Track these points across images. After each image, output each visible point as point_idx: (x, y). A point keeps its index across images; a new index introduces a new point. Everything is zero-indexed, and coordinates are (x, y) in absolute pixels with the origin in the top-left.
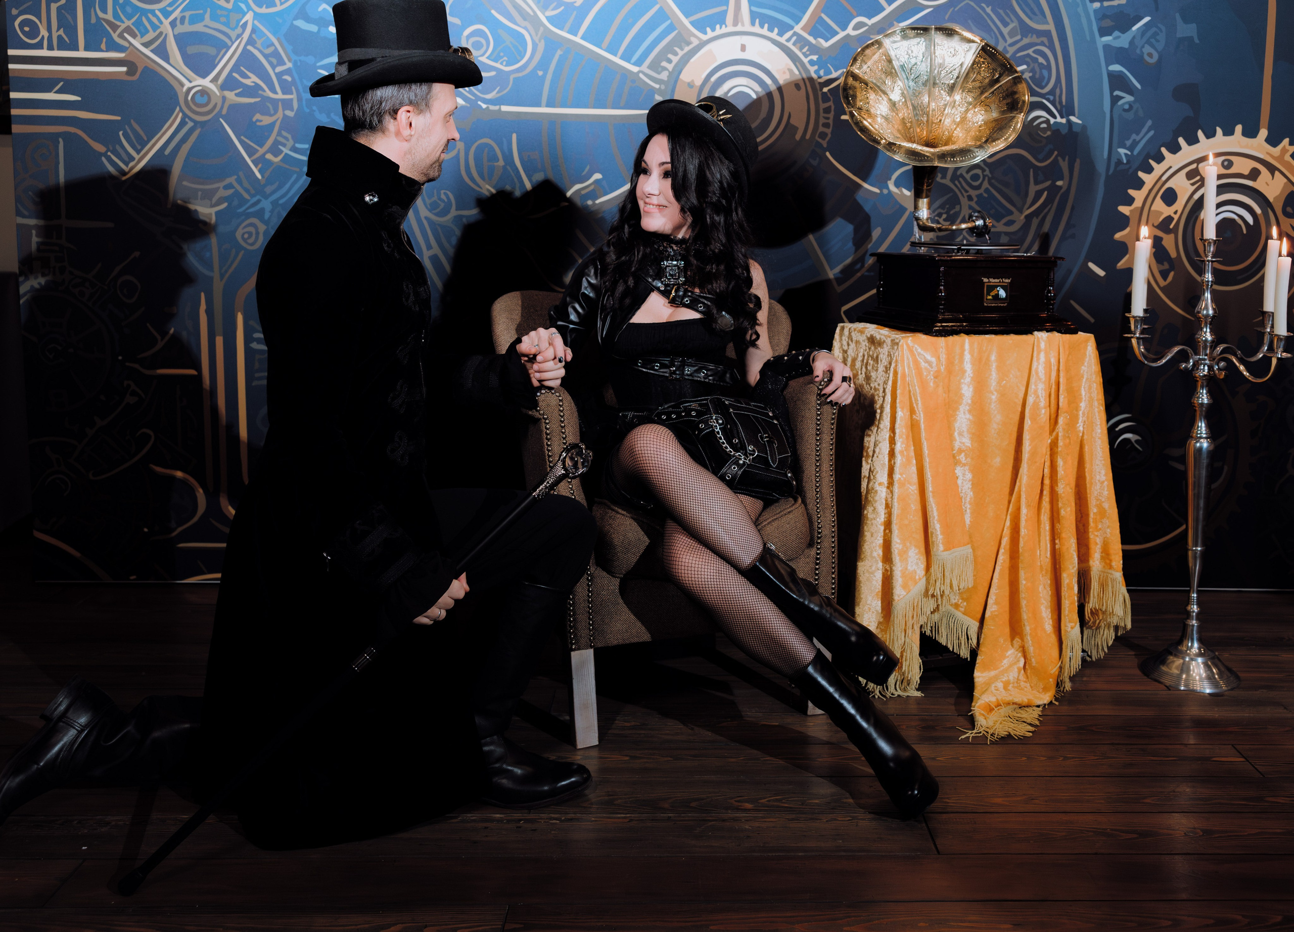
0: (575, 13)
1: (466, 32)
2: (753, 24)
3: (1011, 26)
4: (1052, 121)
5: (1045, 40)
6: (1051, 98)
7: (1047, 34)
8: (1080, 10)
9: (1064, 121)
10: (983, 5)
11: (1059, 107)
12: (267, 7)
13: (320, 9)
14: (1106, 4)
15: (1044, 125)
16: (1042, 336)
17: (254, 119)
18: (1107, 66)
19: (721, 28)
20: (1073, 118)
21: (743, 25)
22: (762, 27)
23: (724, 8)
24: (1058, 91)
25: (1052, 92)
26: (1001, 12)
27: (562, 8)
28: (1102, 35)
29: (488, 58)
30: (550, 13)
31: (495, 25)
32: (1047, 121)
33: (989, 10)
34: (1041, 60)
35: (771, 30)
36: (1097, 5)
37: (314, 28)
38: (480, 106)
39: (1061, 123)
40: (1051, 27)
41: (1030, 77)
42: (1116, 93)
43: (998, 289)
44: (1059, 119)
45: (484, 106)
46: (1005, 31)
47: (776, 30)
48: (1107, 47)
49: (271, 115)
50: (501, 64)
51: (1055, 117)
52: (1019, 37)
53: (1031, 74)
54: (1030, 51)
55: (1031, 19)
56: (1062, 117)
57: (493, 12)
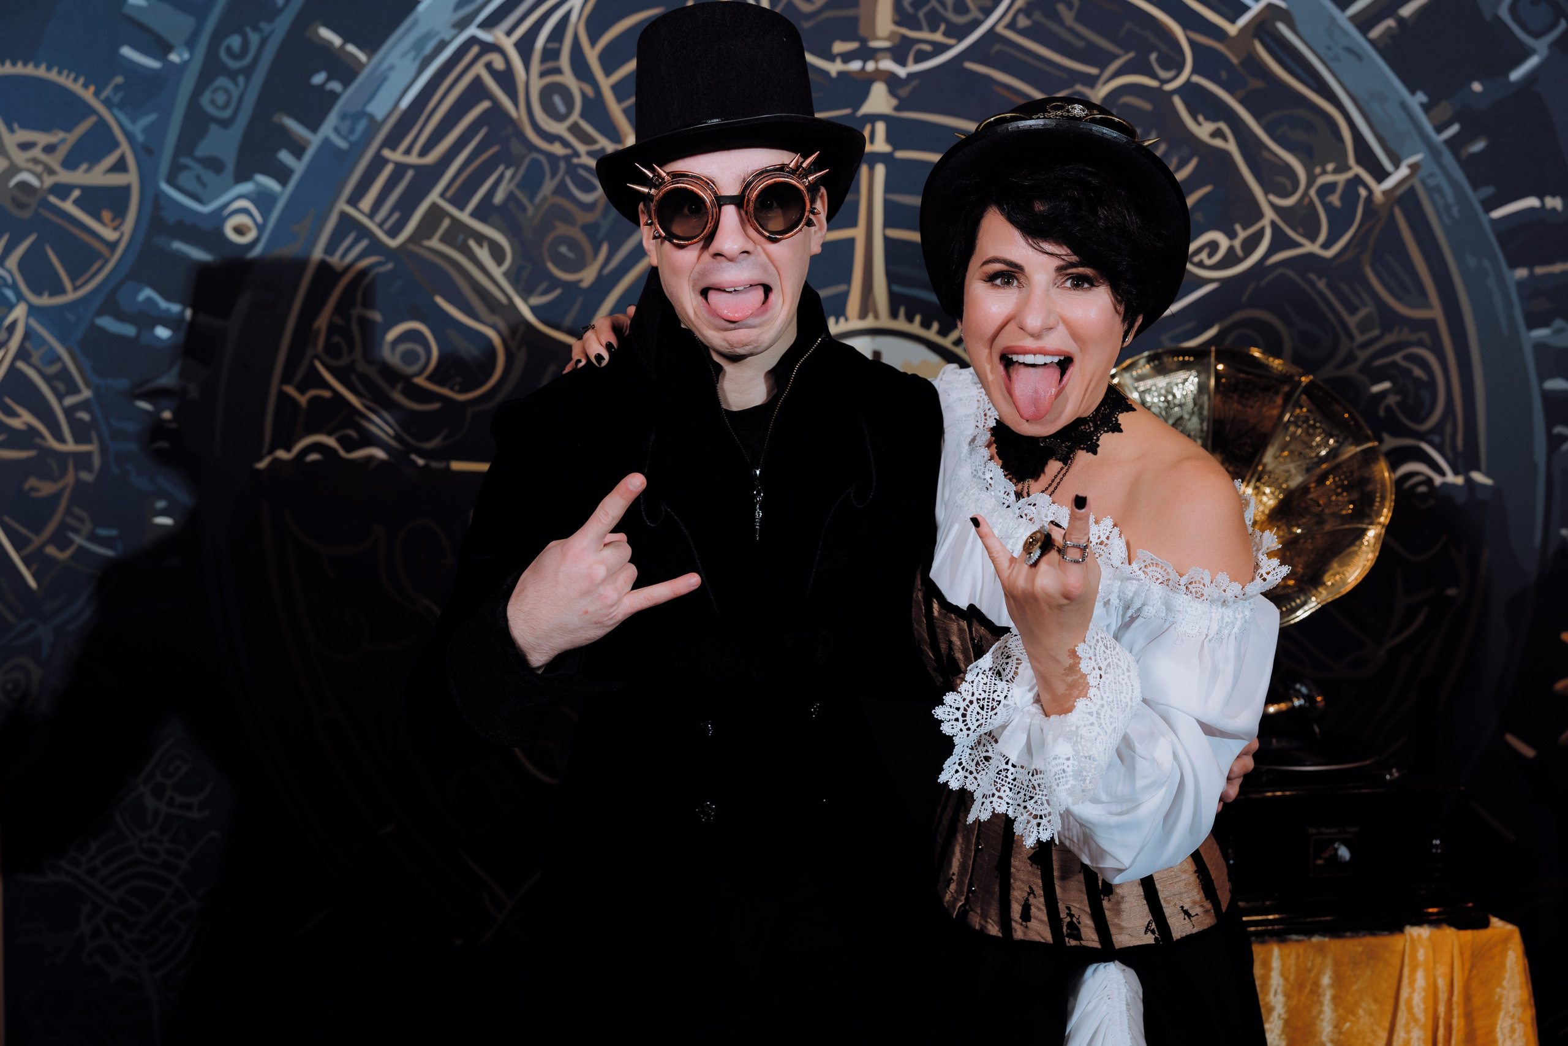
0: (580, 300)
1: (392, 335)
2: (894, 315)
3: (1362, 313)
4: (1438, 480)
5: (1425, 336)
6: (1437, 439)
7: (1430, 325)
8: (1491, 281)
9: (1459, 480)
10: (1312, 276)
11: (1450, 455)
12: (51, 295)
13: (141, 297)
14: (1539, 270)
15: (1422, 489)
16: (1419, 936)
17: (27, 486)
18: (1542, 378)
19: (837, 322)
20: (1478, 477)
21: (876, 317)
22: (910, 319)
23: (842, 288)
24: (1448, 428)
25: (1438, 429)
26: (1345, 288)
27: (557, 292)
28: (1532, 325)
29: (430, 379)
30: (536, 300)
31: (440, 322)
32: (1429, 481)
33: (1321, 285)
34: (1418, 372)
35: (926, 325)
36: (1522, 273)
37: (129, 330)
38: (414, 463)
39: (1454, 486)
40: (1436, 312)
41: (1398, 404)
42: (1559, 429)
43: (1336, 845)
44: (1451, 478)
45: (421, 462)
46: (1352, 321)
47: (935, 326)
48: (1540, 348)
49: (54, 480)
50: (452, 389)
51: (1442, 473)
52: (1376, 332)
53: (1398, 398)
54: (1398, 357)
55: (1398, 298)
56: (1456, 473)
57: (439, 300)
